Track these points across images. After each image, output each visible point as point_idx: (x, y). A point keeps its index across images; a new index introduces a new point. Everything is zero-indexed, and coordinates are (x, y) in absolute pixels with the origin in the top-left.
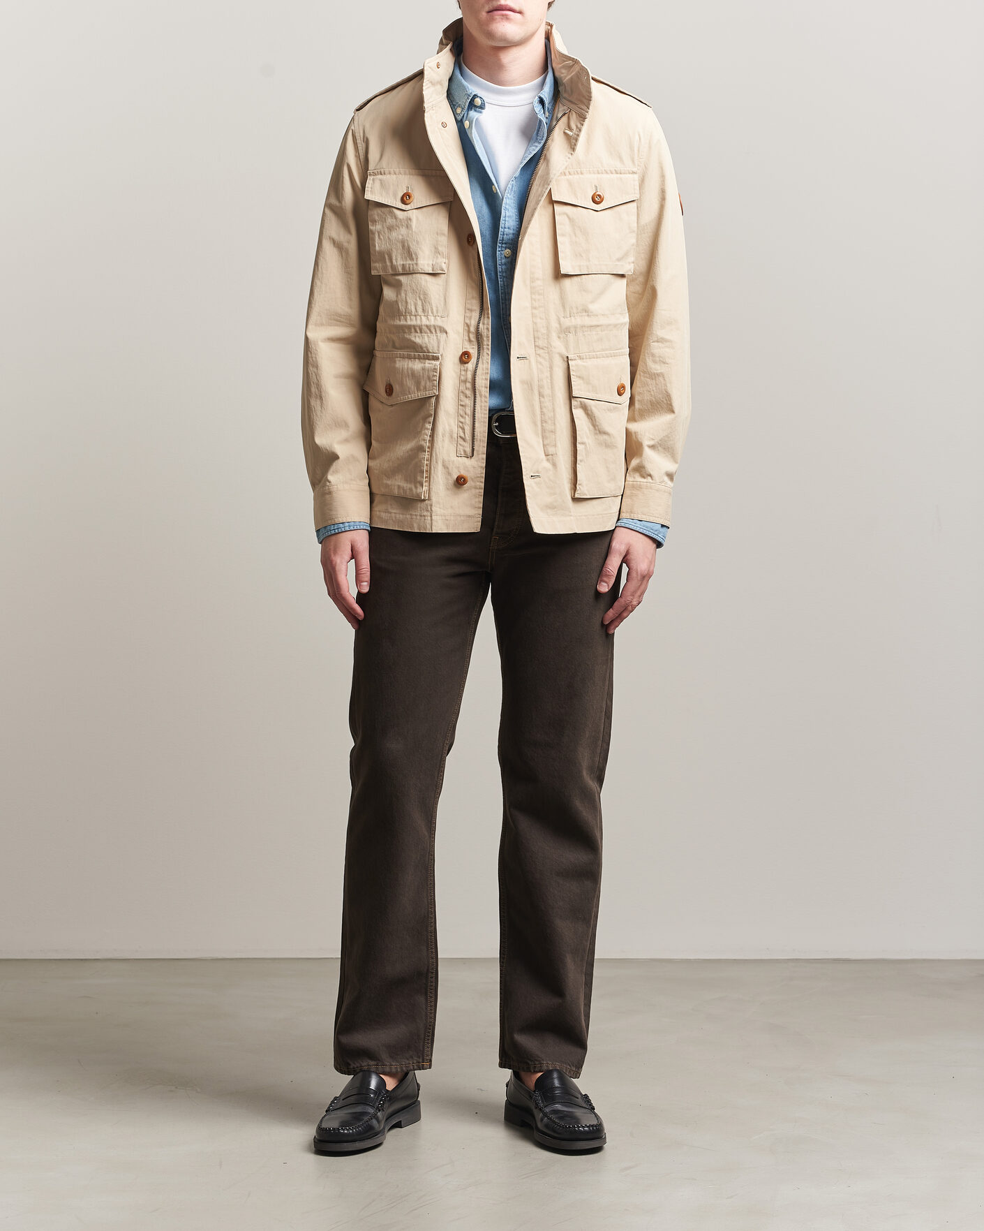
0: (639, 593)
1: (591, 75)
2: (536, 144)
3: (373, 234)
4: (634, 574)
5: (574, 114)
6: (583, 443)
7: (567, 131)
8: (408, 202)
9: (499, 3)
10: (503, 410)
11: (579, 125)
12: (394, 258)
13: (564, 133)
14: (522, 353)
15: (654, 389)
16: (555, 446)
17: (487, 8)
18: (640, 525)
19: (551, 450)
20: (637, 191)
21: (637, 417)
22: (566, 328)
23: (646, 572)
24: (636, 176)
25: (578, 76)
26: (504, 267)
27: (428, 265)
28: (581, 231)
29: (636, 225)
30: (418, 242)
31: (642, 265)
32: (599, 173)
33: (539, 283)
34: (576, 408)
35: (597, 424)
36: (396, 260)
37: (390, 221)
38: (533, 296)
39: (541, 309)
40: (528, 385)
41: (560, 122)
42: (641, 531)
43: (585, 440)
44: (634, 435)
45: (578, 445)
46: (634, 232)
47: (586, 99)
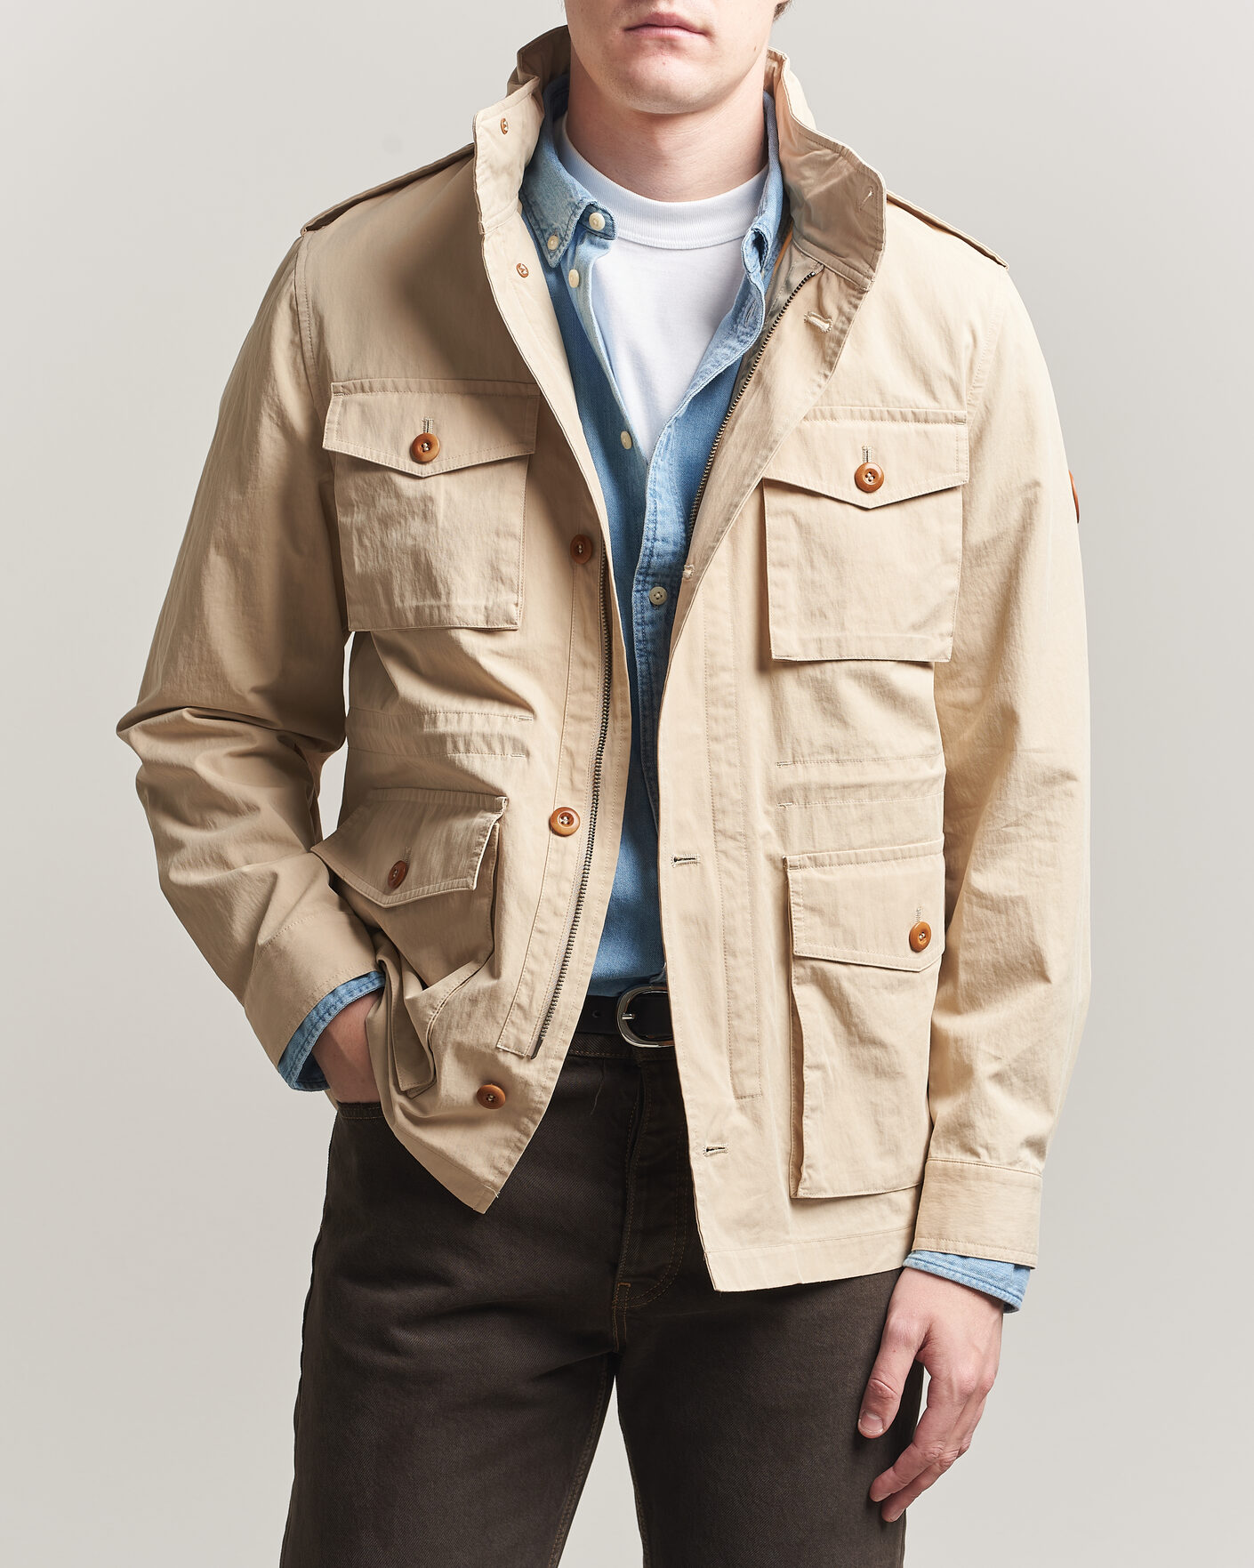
0: (958, 1433)
1: (887, 191)
2: (734, 343)
3: (349, 535)
4: (943, 1391)
5: (834, 279)
6: (818, 1067)
7: (813, 319)
8: (426, 456)
9: (654, 10)
10: (644, 981)
11: (846, 308)
12: (396, 592)
13: (807, 322)
14: (686, 848)
15: (1004, 935)
16: (760, 1074)
17: (625, 20)
18: (963, 1267)
19: (750, 1084)
20: (965, 466)
21: (962, 1004)
22: (784, 791)
23: (973, 1384)
24: (963, 430)
25: (847, 186)
26: (648, 629)
27: (475, 608)
28: (826, 557)
29: (960, 545)
30: (450, 555)
31: (977, 638)
32: (873, 418)
33: (726, 677)
34: (801, 981)
35: (856, 1020)
36: (402, 596)
37: (385, 503)
38: (712, 710)
39: (730, 741)
40: (700, 925)
41: (798, 298)
42: (965, 1281)
43: (824, 1059)
44: (952, 1044)
45: (806, 1072)
46: (954, 561)
47: (868, 242)
